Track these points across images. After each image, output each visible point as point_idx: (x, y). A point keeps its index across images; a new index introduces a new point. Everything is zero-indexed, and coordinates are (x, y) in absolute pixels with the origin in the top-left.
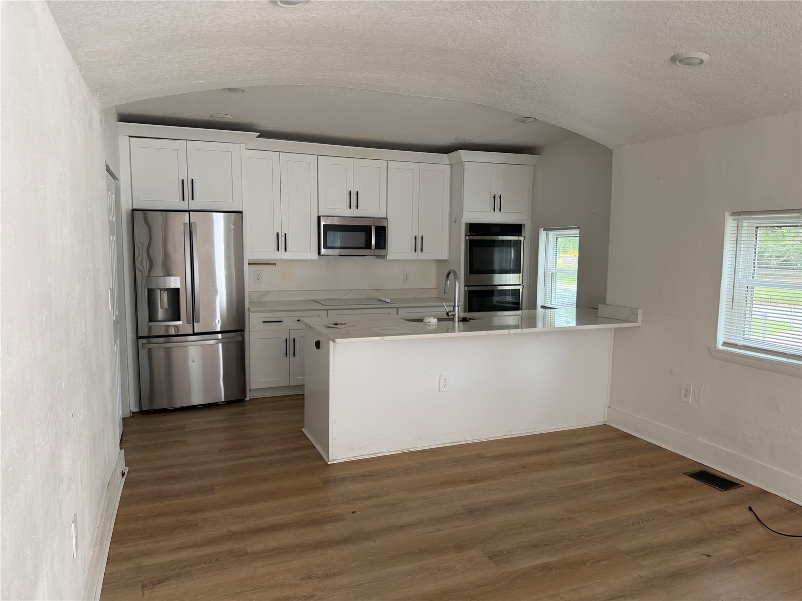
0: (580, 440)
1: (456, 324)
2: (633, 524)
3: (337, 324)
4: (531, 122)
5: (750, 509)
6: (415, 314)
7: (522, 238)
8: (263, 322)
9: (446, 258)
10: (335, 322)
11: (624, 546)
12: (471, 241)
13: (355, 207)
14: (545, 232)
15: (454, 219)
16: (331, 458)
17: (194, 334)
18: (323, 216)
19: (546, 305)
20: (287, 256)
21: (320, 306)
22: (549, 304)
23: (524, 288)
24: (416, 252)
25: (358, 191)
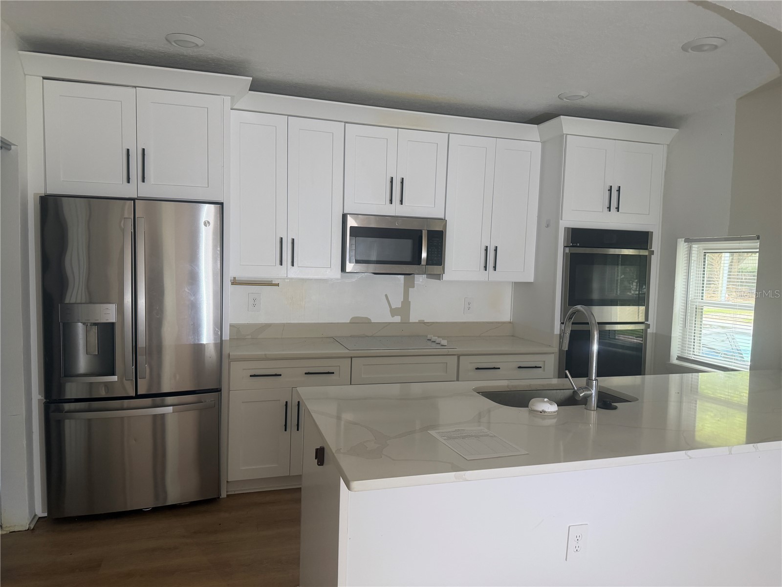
1: (593, 414)
7: (647, 253)
8: (251, 376)
12: (572, 254)
14: (686, 243)
15: (546, 221)
17: (138, 396)
18: (350, 214)
19: (686, 356)
20: (294, 273)
21: (342, 351)
22: (690, 354)
23: (649, 328)
24: (486, 270)
25: (403, 179)
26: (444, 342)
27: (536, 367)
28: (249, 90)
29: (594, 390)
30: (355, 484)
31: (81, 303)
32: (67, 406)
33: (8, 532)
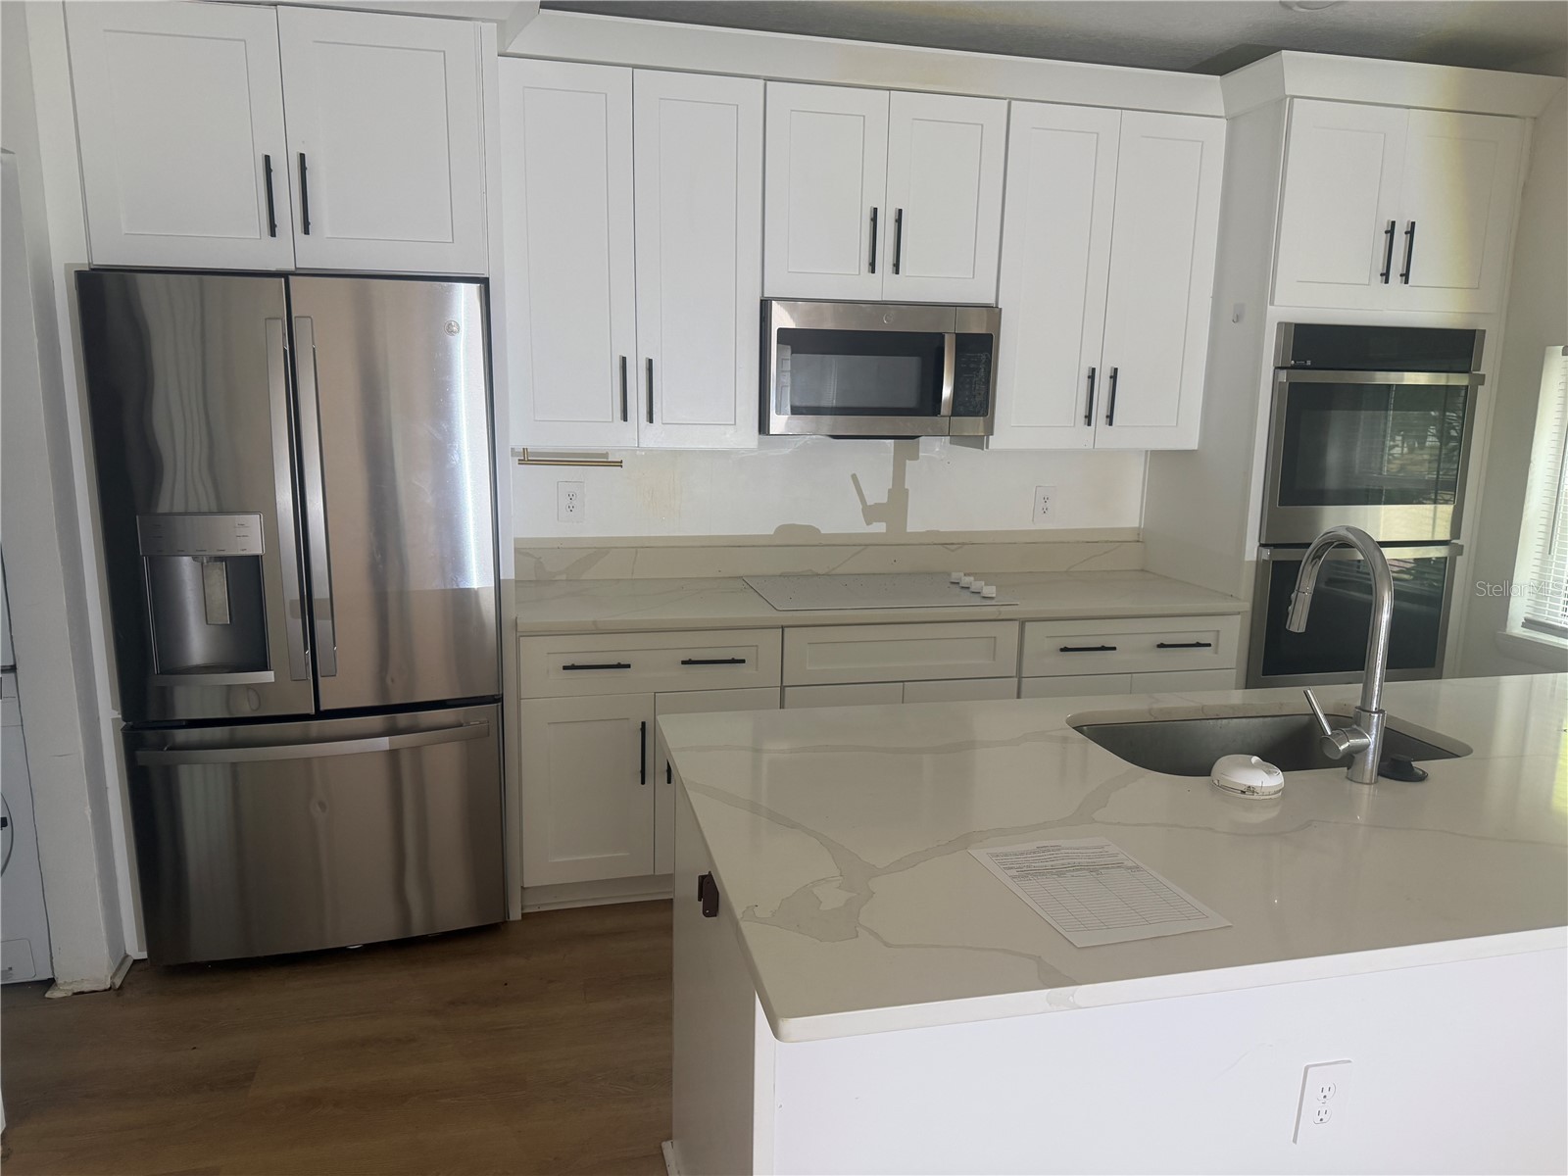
7: (1466, 381)
8: (565, 668)
9: (1194, 445)
13: (889, 267)
14: (1566, 358)
17: (321, 715)
18: (778, 299)
19: (1544, 618)
20: (654, 437)
21: (763, 613)
22: (1556, 615)
23: (1461, 554)
24: (1089, 424)
25: (900, 211)
26: (990, 590)
27: (1198, 645)
28: (541, 7)
29: (1373, 736)
30: (791, 1025)
31: (200, 513)
32: (182, 736)
33: (70, 994)
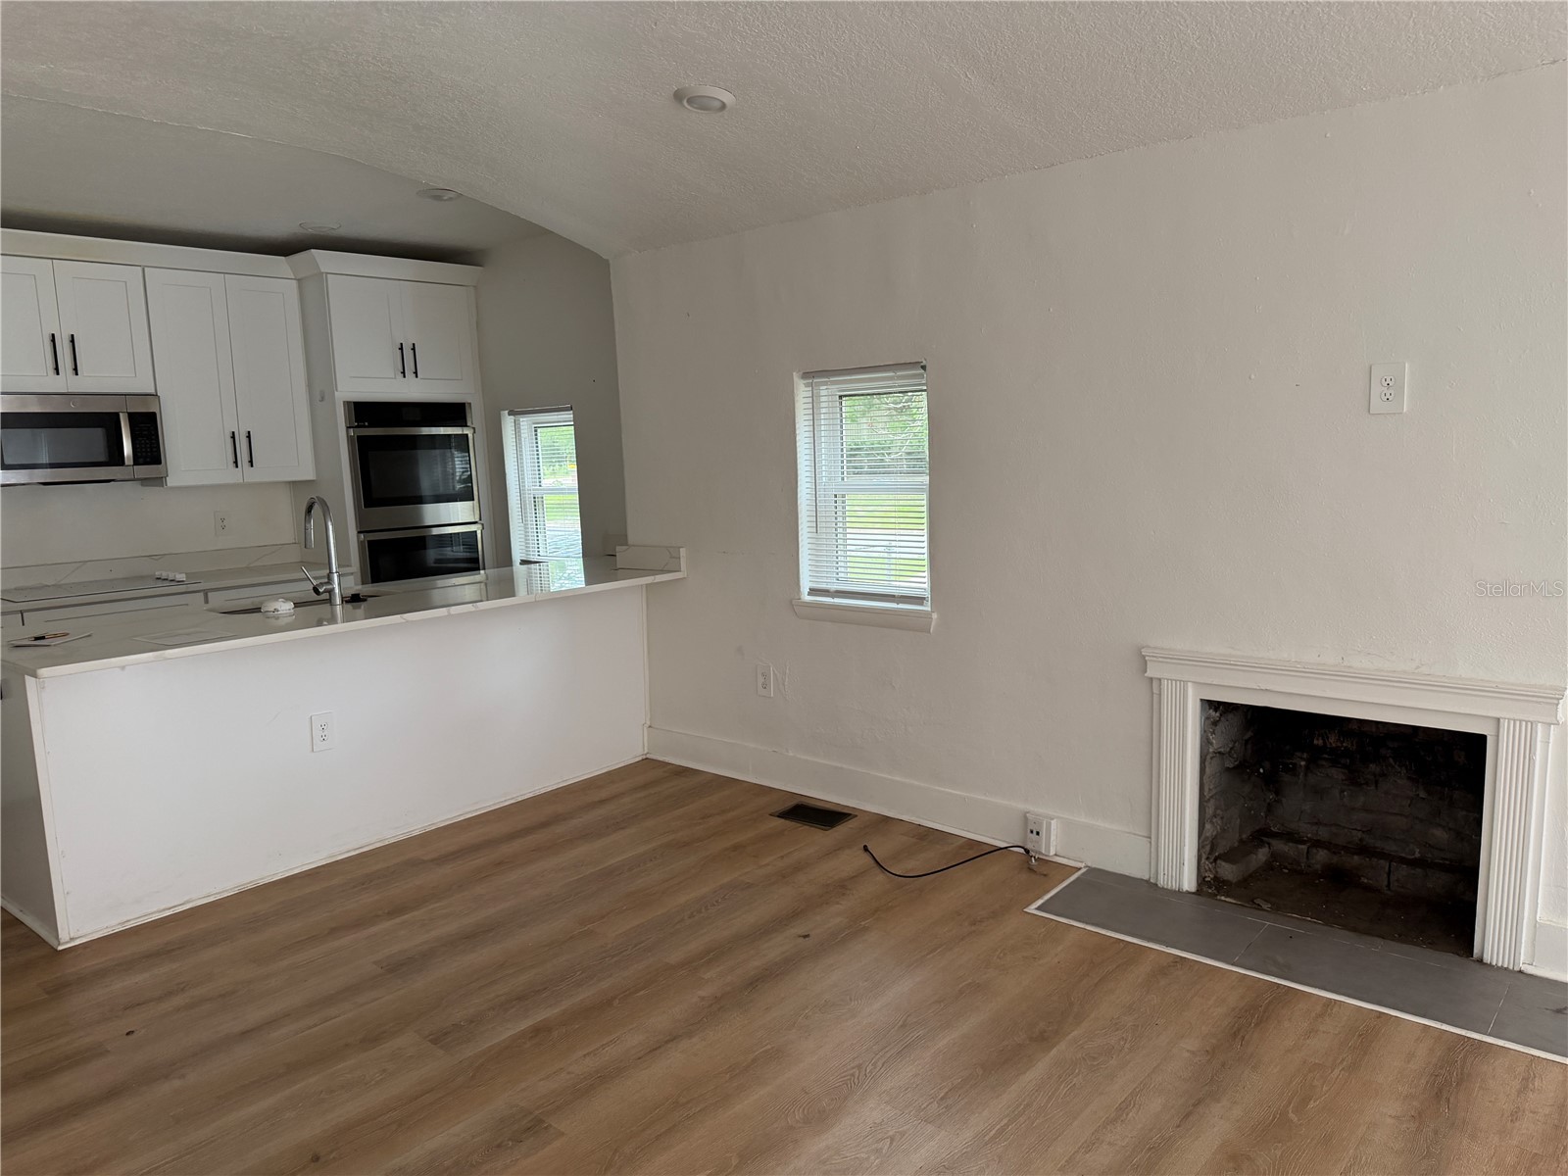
0: (604, 794)
1: (339, 609)
2: (691, 916)
3: (43, 638)
4: (451, 199)
5: (866, 849)
6: (244, 598)
7: (467, 431)
9: (310, 478)
10: (36, 635)
11: (675, 957)
12: (360, 438)
13: (70, 371)
14: (512, 417)
15: (318, 393)
16: (63, 935)
22: (535, 555)
23: (484, 528)
24: (237, 467)
25: (73, 335)
26: (181, 577)
30: (42, 671)
